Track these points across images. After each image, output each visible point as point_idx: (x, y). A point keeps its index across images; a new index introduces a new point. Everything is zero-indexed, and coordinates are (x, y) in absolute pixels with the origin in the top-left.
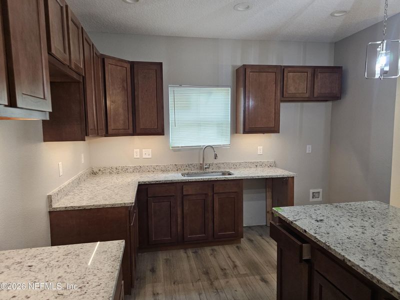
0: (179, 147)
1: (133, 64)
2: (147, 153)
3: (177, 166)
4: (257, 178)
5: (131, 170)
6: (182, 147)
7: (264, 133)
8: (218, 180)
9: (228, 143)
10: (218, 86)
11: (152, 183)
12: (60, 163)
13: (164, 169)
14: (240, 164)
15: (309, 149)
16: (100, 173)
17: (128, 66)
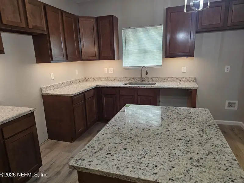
0: (128, 67)
1: (97, 19)
2: (111, 71)
3: (127, 78)
4: (167, 88)
5: (103, 79)
6: (130, 67)
7: (187, 57)
8: (139, 88)
9: (160, 64)
10: (154, 25)
11: (103, 87)
12: (52, 74)
13: (119, 80)
14: (168, 78)
15: (227, 69)
16: (89, 80)
17: (94, 20)
